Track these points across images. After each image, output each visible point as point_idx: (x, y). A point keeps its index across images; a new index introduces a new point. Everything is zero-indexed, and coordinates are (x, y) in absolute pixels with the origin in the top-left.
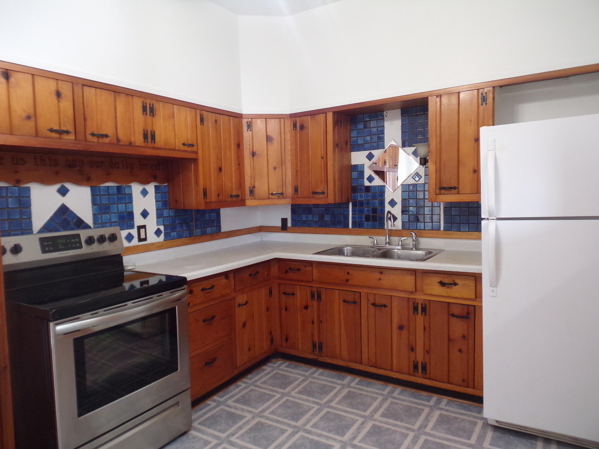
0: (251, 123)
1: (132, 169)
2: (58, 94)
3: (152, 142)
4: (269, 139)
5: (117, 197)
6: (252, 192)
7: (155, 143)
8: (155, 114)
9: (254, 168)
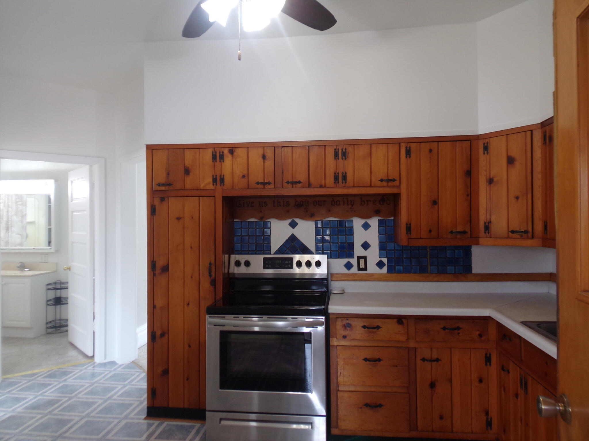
0: (489, 144)
1: (353, 205)
2: (264, 157)
3: (342, 183)
4: (511, 161)
5: (338, 230)
6: (487, 228)
7: (346, 182)
8: (348, 157)
9: (490, 199)
